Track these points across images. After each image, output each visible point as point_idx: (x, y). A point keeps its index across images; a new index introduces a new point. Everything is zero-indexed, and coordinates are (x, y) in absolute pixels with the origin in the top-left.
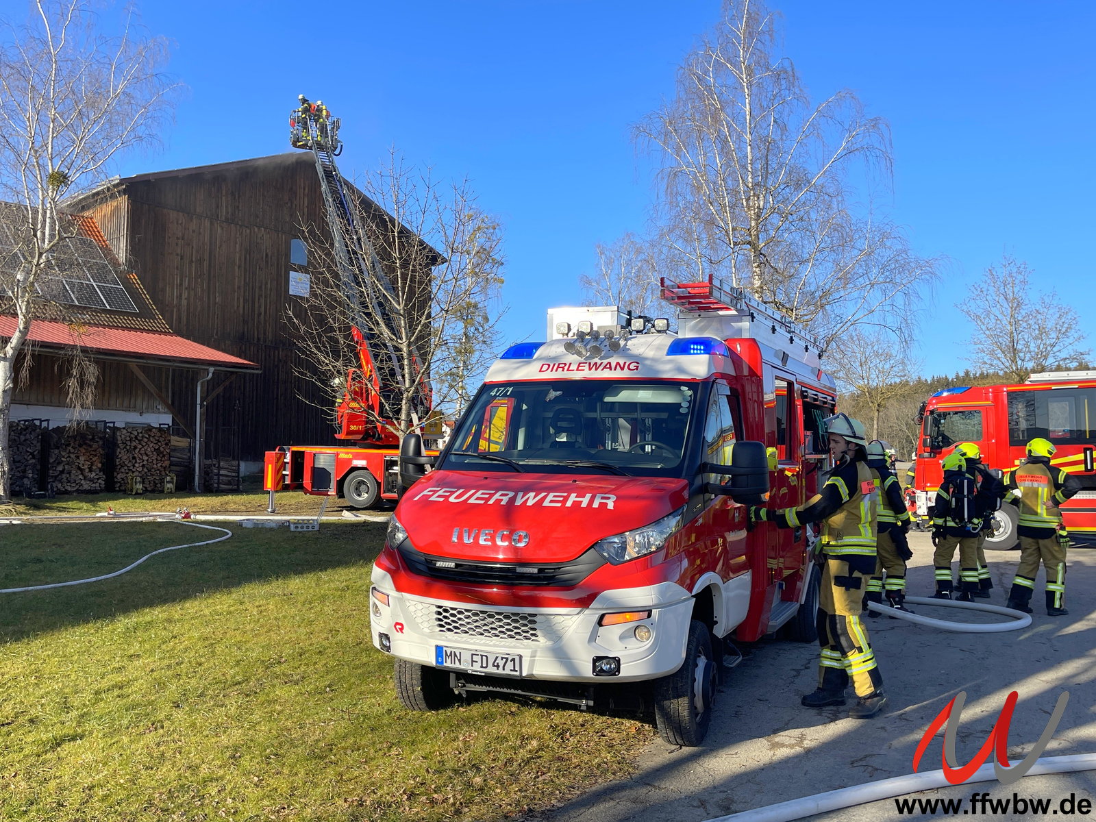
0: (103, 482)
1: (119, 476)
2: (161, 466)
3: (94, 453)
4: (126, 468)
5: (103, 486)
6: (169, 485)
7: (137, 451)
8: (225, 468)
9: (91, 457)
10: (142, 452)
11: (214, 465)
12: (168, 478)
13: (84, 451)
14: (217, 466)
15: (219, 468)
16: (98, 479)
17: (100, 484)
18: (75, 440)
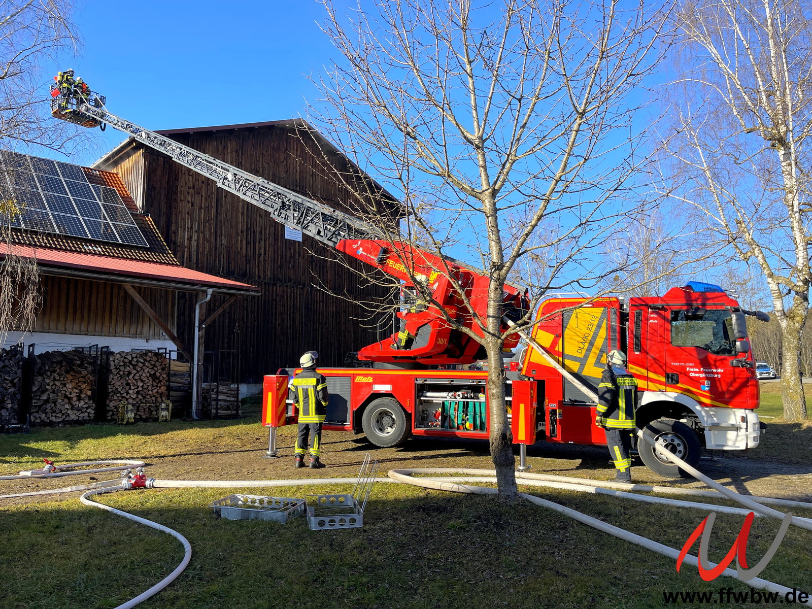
0: (93, 412)
1: (111, 404)
2: (157, 392)
3: (83, 380)
4: (118, 395)
5: (92, 415)
6: (164, 413)
7: (131, 377)
8: (224, 393)
9: (80, 384)
10: (137, 377)
11: (213, 390)
12: (163, 405)
13: (71, 378)
14: (215, 390)
15: (218, 393)
16: (87, 408)
17: (89, 413)
18: (62, 366)
